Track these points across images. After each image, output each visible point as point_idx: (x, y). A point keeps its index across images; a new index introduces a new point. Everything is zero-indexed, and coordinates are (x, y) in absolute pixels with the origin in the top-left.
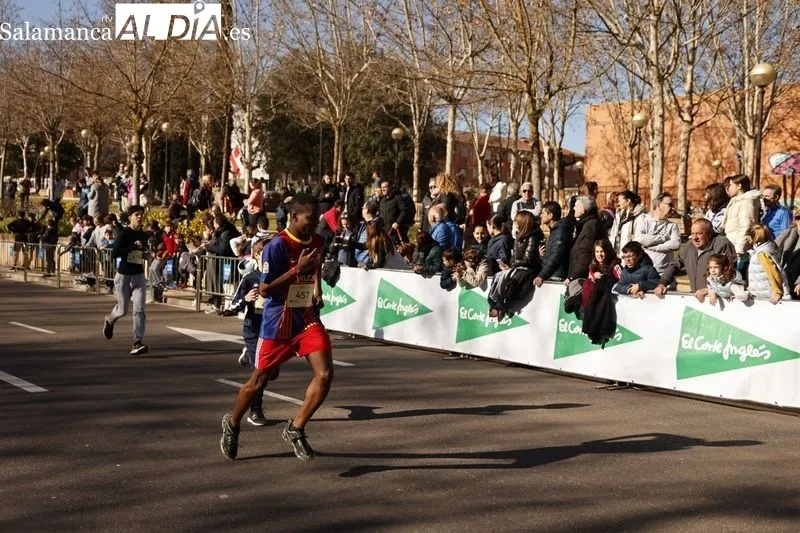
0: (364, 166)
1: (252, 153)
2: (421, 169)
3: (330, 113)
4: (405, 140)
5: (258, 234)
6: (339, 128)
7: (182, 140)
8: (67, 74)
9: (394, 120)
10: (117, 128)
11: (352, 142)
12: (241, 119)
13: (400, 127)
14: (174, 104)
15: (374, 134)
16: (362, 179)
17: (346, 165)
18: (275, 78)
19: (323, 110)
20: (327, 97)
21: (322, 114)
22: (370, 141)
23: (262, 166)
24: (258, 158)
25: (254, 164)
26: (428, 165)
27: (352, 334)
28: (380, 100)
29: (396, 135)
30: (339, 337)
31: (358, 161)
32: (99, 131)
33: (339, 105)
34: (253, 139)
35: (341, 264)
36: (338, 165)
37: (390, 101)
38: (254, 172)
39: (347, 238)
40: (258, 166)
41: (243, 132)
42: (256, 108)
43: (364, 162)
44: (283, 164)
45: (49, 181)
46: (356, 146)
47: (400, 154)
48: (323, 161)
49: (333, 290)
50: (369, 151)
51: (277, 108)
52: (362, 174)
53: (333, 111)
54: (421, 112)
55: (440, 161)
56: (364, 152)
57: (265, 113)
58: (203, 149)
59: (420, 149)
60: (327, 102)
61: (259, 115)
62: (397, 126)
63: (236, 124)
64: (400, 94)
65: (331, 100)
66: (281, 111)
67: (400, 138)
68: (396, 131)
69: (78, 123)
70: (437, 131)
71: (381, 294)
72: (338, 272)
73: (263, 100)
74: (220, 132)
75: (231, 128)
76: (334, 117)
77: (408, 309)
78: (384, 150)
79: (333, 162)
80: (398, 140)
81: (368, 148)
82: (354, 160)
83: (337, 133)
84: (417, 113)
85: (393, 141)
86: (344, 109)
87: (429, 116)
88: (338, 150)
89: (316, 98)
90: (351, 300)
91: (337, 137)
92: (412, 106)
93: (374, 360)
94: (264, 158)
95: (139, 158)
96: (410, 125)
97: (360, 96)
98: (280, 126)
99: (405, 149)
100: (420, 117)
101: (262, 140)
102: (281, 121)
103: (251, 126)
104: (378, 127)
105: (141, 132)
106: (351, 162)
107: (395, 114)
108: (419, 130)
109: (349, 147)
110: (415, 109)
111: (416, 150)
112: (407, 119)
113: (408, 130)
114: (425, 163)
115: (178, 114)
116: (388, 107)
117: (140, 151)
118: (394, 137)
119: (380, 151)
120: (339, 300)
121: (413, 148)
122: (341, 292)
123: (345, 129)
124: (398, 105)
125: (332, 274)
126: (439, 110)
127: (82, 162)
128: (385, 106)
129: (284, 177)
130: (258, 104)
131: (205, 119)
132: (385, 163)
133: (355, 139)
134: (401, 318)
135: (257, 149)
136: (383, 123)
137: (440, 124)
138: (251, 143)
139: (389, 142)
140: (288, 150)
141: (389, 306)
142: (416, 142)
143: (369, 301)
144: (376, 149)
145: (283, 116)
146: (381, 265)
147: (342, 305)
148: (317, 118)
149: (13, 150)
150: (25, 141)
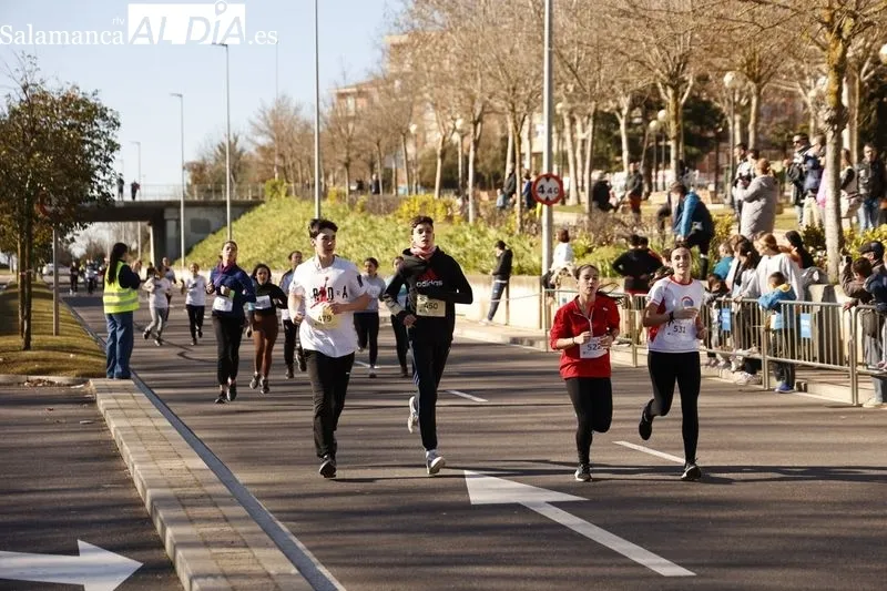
10: (791, 64)
32: (757, 73)
45: (668, 176)
69: (718, 62)
95: (839, 120)
105: (840, 69)
117: (838, 106)
127: (724, 137)
149: (605, 123)
150: (625, 102)
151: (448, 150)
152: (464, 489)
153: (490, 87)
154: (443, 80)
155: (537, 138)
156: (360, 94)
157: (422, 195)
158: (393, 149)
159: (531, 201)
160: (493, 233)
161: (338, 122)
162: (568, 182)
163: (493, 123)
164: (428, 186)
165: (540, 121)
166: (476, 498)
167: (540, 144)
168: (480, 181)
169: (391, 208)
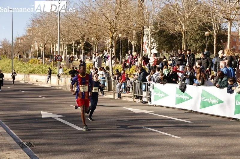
0: (194, 47)
1: (151, 43)
2: (217, 47)
3: (180, 27)
4: (210, 36)
5: (155, 73)
6: (184, 33)
7: (126, 40)
8: (87, 18)
9: (206, 29)
10: (104, 37)
11: (189, 38)
12: (147, 31)
13: (208, 31)
14: (123, 27)
15: (198, 34)
16: (193, 52)
17: (187, 46)
18: (159, 16)
19: (178, 26)
20: (179, 21)
21: (177, 28)
22: (196, 37)
23: (155, 48)
24: (153, 45)
25: (152, 48)
26: (219, 45)
27: (192, 111)
28: (200, 21)
29: (206, 34)
30: (187, 112)
31: (191, 45)
32: (98, 38)
33: (184, 24)
34: (152, 38)
35: (187, 84)
36: (184, 47)
37: (204, 22)
38: (152, 50)
39: (189, 74)
40: (153, 48)
41: (148, 36)
42: (153, 27)
43: (194, 45)
44: (163, 47)
45: (81, 56)
46: (191, 39)
47: (208, 41)
48: (178, 45)
49: (184, 94)
50: (196, 41)
51: (160, 26)
52: (193, 50)
53: (182, 27)
54: (217, 25)
55: (224, 44)
56: (194, 41)
57: (156, 28)
58: (133, 43)
59: (216, 39)
60: (179, 23)
61: (154, 29)
62: (207, 31)
63: (145, 33)
64: (208, 18)
65: (181, 22)
66: (162, 28)
67: (208, 35)
68: (207, 33)
69: (91, 36)
70: (224, 32)
71: (202, 95)
72: (185, 87)
73: (155, 24)
74: (140, 36)
75: (143, 35)
76: (182, 29)
77: (214, 101)
78: (202, 40)
79: (182, 46)
80: (207, 36)
81: (196, 40)
82: (190, 45)
83: (183, 34)
84: (215, 25)
85: (205, 37)
86: (186, 25)
87: (220, 26)
88: (184, 41)
89: (175, 22)
90: (191, 98)
91: (183, 36)
92: (213, 23)
93: (201, 121)
94: (156, 45)
95: (112, 47)
96: (212, 30)
97: (192, 20)
98: (161, 33)
99: (210, 40)
100: (216, 27)
101: (155, 38)
102: (162, 31)
103: (151, 33)
104: (199, 32)
105: (112, 38)
106: (189, 45)
107: (206, 26)
108: (216, 32)
109: (188, 39)
110: (214, 24)
111: (215, 40)
112: (211, 28)
113: (211, 32)
114: (218, 45)
115: (125, 31)
116: (203, 24)
117: (112, 44)
118: (206, 35)
119: (200, 41)
120: (186, 97)
121: (214, 39)
122: (187, 95)
123: (186, 33)
124: (207, 23)
125: (183, 88)
126: (224, 24)
127: (92, 49)
128: (202, 23)
129: (163, 52)
130: (153, 26)
131: (134, 32)
132: (202, 45)
133: (190, 37)
134: (211, 104)
135: (153, 42)
136: (201, 30)
137: (225, 29)
138: (151, 40)
139: (204, 37)
140: (164, 42)
141: (206, 100)
142: (215, 37)
143: (198, 98)
144: (199, 40)
145: (163, 29)
146: (203, 84)
147: (188, 100)
148: (176, 29)
149: (70, 46)
150: (74, 42)
151: (39, 50)
152: (41, 115)
153: (48, 38)
154: (38, 37)
155: (57, 48)
156: (21, 39)
157: (34, 59)
158: (28, 50)
159: (56, 60)
160: (48, 66)
161: (17, 44)
162: (63, 57)
163: (48, 45)
164: (35, 57)
165: (57, 45)
166: (43, 116)
167: (57, 50)
168: (46, 56)
169: (27, 61)
